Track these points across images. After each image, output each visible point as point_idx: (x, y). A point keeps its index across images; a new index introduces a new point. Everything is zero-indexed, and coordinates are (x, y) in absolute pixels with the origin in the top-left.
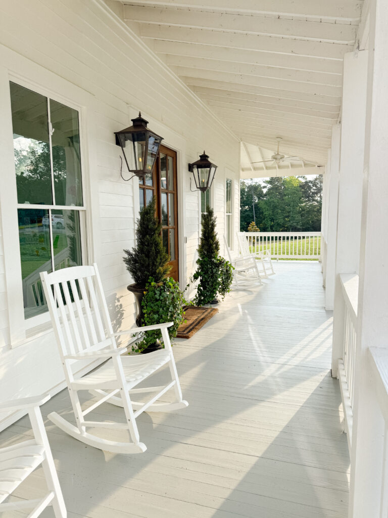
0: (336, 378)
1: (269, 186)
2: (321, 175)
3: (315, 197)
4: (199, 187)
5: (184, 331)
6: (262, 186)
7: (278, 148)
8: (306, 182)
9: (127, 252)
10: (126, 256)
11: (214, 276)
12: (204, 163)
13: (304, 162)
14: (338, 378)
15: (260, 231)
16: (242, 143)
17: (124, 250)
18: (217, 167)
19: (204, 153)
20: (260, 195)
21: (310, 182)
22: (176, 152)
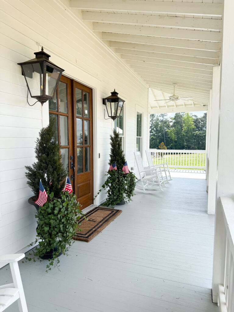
0: (216, 304)
1: (174, 121)
2: (206, 114)
3: (203, 128)
4: (110, 115)
5: (86, 234)
6: (169, 121)
7: (174, 91)
8: (197, 119)
9: (28, 168)
10: (28, 171)
11: (121, 184)
12: (114, 98)
13: (194, 102)
14: (218, 305)
15: (167, 149)
16: (150, 88)
17: (26, 167)
18: (124, 101)
19: (115, 90)
20: (168, 126)
21: (199, 119)
22: (92, 89)
